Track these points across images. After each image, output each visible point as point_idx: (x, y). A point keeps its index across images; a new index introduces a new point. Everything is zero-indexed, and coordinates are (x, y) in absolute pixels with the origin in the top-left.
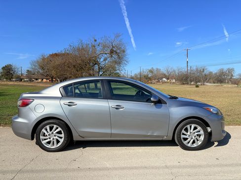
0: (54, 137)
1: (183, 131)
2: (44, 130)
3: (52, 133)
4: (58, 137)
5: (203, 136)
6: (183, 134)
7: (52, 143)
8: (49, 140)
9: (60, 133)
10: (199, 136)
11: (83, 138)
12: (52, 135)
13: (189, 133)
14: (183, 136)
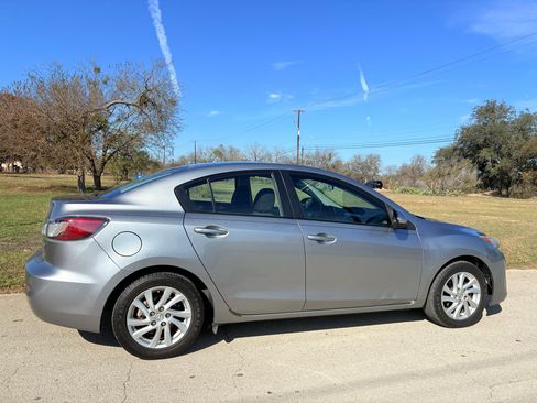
0: (165, 320)
1: (446, 288)
2: (136, 303)
3: (161, 309)
4: (175, 317)
5: (479, 296)
6: (446, 294)
7: (158, 334)
8: (150, 328)
9: (179, 306)
10: (471, 295)
11: (239, 315)
12: (160, 314)
13: (455, 291)
14: (444, 299)
